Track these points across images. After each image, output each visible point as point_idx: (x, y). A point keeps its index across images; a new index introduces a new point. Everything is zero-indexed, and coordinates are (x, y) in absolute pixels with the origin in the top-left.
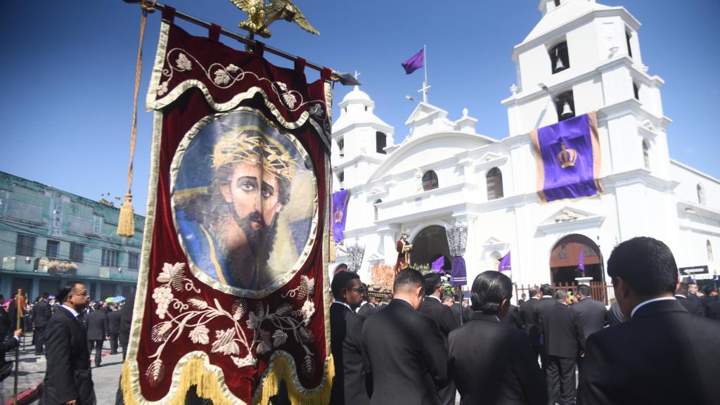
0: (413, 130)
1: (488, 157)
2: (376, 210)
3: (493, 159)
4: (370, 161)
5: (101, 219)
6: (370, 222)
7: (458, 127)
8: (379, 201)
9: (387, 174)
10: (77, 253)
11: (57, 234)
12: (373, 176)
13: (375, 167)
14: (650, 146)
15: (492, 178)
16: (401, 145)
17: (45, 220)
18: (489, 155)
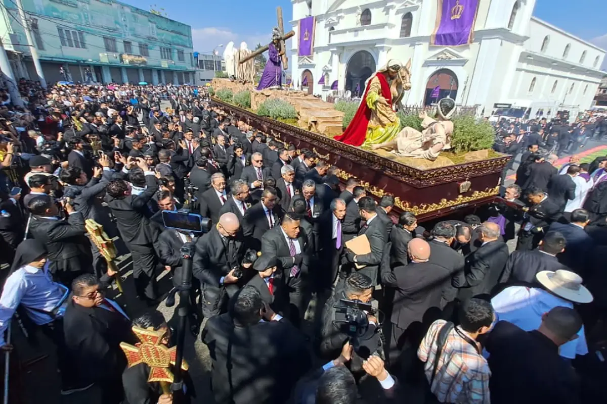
1: (407, 4)
2: (330, 34)
6: (325, 43)
8: (333, 29)
9: (339, 8)
10: (144, 49)
11: (129, 37)
12: (330, 8)
14: (520, 6)
15: (406, 20)
17: (118, 26)
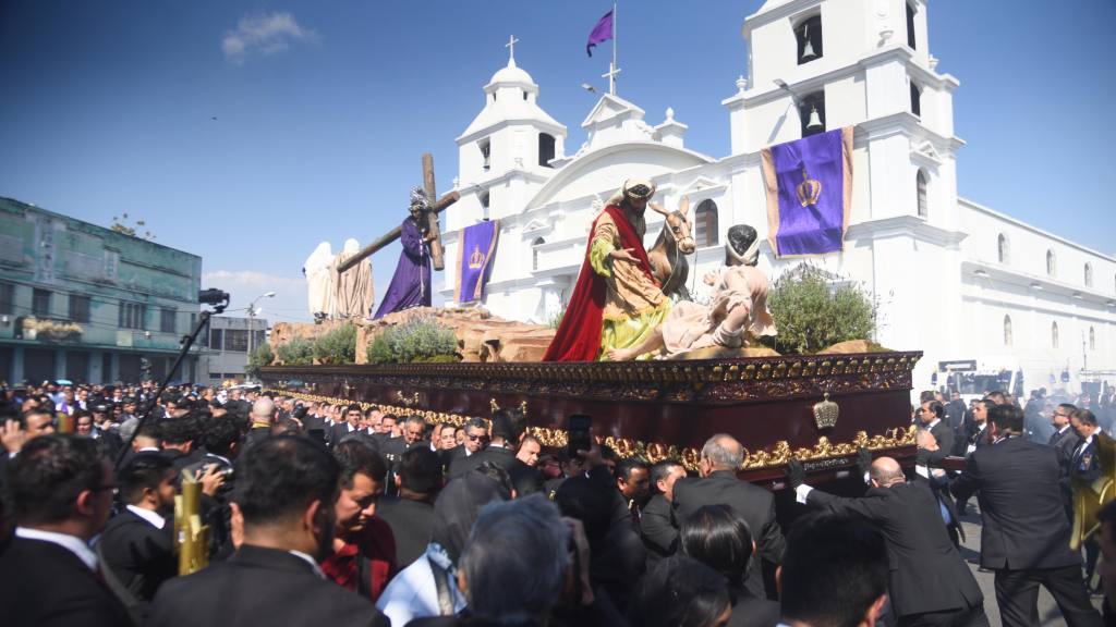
0: (592, 137)
1: (700, 184)
2: (535, 253)
3: (706, 188)
4: (528, 178)
5: (116, 256)
6: (525, 272)
7: (658, 136)
8: (540, 241)
9: (549, 202)
10: (80, 308)
11: (49, 281)
12: (534, 201)
13: (535, 188)
14: (929, 178)
15: (704, 214)
16: (575, 158)
17: (28, 258)
18: (700, 181)
